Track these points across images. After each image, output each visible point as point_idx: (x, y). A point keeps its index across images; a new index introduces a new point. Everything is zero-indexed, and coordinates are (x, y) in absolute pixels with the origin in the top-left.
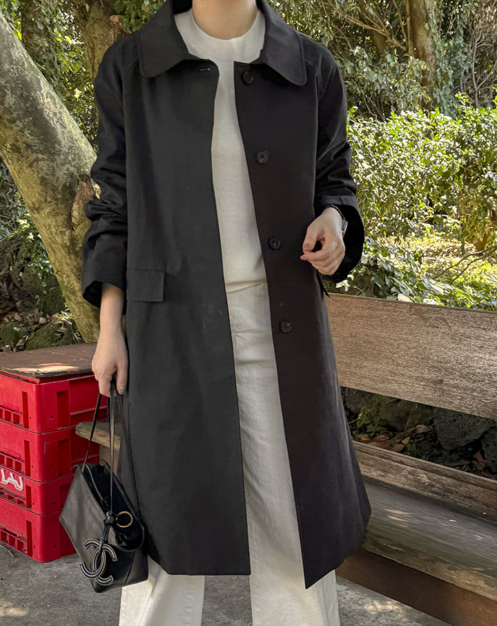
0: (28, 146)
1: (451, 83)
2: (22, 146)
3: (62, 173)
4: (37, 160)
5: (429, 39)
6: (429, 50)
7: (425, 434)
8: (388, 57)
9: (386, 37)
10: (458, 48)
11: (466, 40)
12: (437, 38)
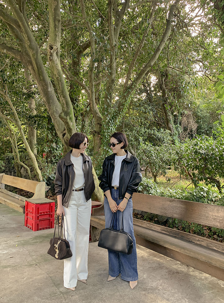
1: (178, 135)
5: (171, 125)
6: (171, 127)
8: (162, 129)
9: (161, 124)
10: (178, 127)
11: (180, 125)
12: (173, 125)
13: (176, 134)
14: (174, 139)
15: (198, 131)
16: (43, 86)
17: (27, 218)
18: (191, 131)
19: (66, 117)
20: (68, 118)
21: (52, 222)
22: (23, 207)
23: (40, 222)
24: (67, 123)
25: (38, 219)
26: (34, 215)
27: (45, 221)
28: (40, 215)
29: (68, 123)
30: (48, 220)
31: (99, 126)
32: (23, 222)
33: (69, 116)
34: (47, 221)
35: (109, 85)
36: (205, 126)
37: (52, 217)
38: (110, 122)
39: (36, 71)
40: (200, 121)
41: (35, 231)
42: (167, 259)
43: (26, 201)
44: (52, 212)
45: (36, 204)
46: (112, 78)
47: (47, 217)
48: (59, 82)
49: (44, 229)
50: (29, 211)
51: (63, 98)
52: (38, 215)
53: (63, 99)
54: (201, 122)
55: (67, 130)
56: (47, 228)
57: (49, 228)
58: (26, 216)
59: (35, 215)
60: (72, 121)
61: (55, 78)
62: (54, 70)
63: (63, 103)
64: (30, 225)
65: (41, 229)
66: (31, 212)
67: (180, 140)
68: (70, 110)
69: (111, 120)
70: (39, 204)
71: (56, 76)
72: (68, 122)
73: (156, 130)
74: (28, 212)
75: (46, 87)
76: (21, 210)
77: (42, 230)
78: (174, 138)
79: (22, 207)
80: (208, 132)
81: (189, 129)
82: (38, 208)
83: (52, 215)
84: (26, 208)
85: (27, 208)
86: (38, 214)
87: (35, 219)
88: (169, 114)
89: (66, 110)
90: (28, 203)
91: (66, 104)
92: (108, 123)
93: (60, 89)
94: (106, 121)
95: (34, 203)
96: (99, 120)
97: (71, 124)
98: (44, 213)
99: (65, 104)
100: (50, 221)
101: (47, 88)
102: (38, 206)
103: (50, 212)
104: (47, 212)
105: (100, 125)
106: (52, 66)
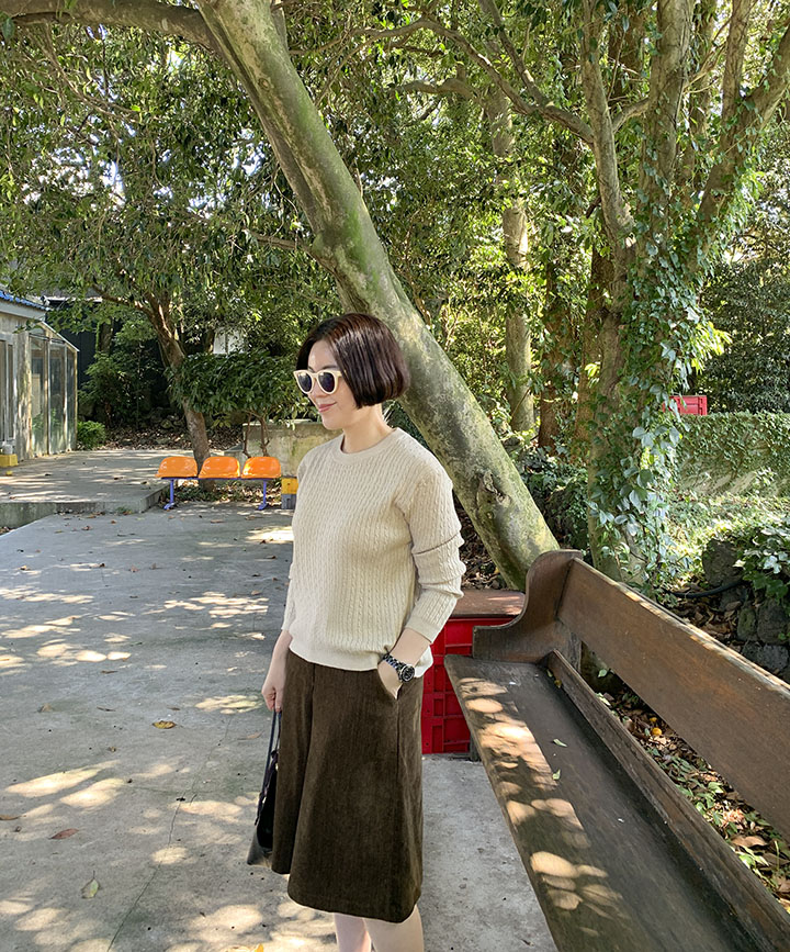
0: (446, 452)
2: (442, 452)
3: (470, 471)
4: (452, 461)
19: (332, 250)
20: (340, 253)
29: (343, 277)
33: (345, 244)
38: (661, 268)
48: (271, 101)
51: (308, 171)
53: (311, 172)
55: (354, 305)
61: (257, 86)
62: (240, 50)
63: (316, 191)
68: (344, 217)
71: (254, 76)
72: (346, 271)
89: (330, 218)
93: (284, 128)
94: (646, 261)
97: (360, 280)
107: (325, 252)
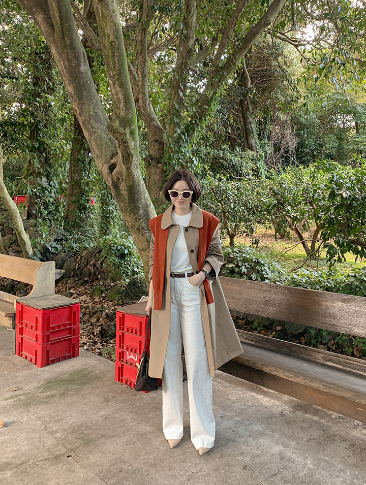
1: (263, 159)
5: (254, 140)
6: (254, 145)
7: (281, 330)
8: (238, 149)
9: (235, 139)
10: (265, 143)
11: (268, 140)
12: (257, 140)
13: (261, 156)
14: (258, 167)
15: (298, 151)
16: (69, 60)
17: (22, 338)
18: (286, 152)
19: (124, 130)
20: (128, 131)
21: (74, 344)
22: (13, 315)
23: (52, 345)
24: (124, 143)
25: (48, 341)
26: (39, 333)
27: (61, 343)
28: (51, 333)
29: (126, 142)
30: (67, 342)
31: (157, 146)
32: (13, 346)
33: (130, 127)
34: (65, 344)
35: (181, 60)
36: (311, 142)
37: (74, 335)
38: (182, 139)
39: (57, 26)
40: (302, 132)
41: (42, 366)
42: (333, 417)
43: (18, 303)
44: (74, 325)
45: (44, 309)
46: (188, 46)
47: (66, 335)
48: (113, 53)
49: (59, 360)
50: (26, 325)
51: (118, 89)
52: (48, 333)
53: (120, 89)
54: (304, 134)
55: (123, 156)
56: (65, 358)
57: (70, 357)
58: (18, 334)
59: (43, 332)
60: (134, 139)
61: (107, 44)
62: (106, 25)
63: (118, 99)
64: (29, 353)
65: (53, 362)
66: (32, 327)
67: (267, 169)
68: (132, 114)
69: (184, 134)
70: (48, 309)
71: (109, 39)
72: (128, 140)
73: (227, 150)
74: (24, 325)
75: (77, 62)
76: (8, 322)
77: (57, 364)
78: (259, 164)
79: (10, 315)
80: (315, 152)
81: (283, 147)
82: (48, 318)
83: (74, 330)
84: (18, 317)
85: (21, 318)
86: (48, 330)
87: (43, 342)
88: (251, 120)
89: (122, 113)
90: (22, 307)
91: (125, 102)
92: (178, 139)
93: (115, 67)
94: (175, 135)
95: (40, 308)
96: (157, 132)
97: (132, 144)
98: (59, 326)
99: (122, 102)
100: (70, 343)
101: (79, 65)
102: (48, 313)
103: (70, 324)
104: (65, 325)
105: (160, 144)
106: (103, 16)
107: (121, 130)
